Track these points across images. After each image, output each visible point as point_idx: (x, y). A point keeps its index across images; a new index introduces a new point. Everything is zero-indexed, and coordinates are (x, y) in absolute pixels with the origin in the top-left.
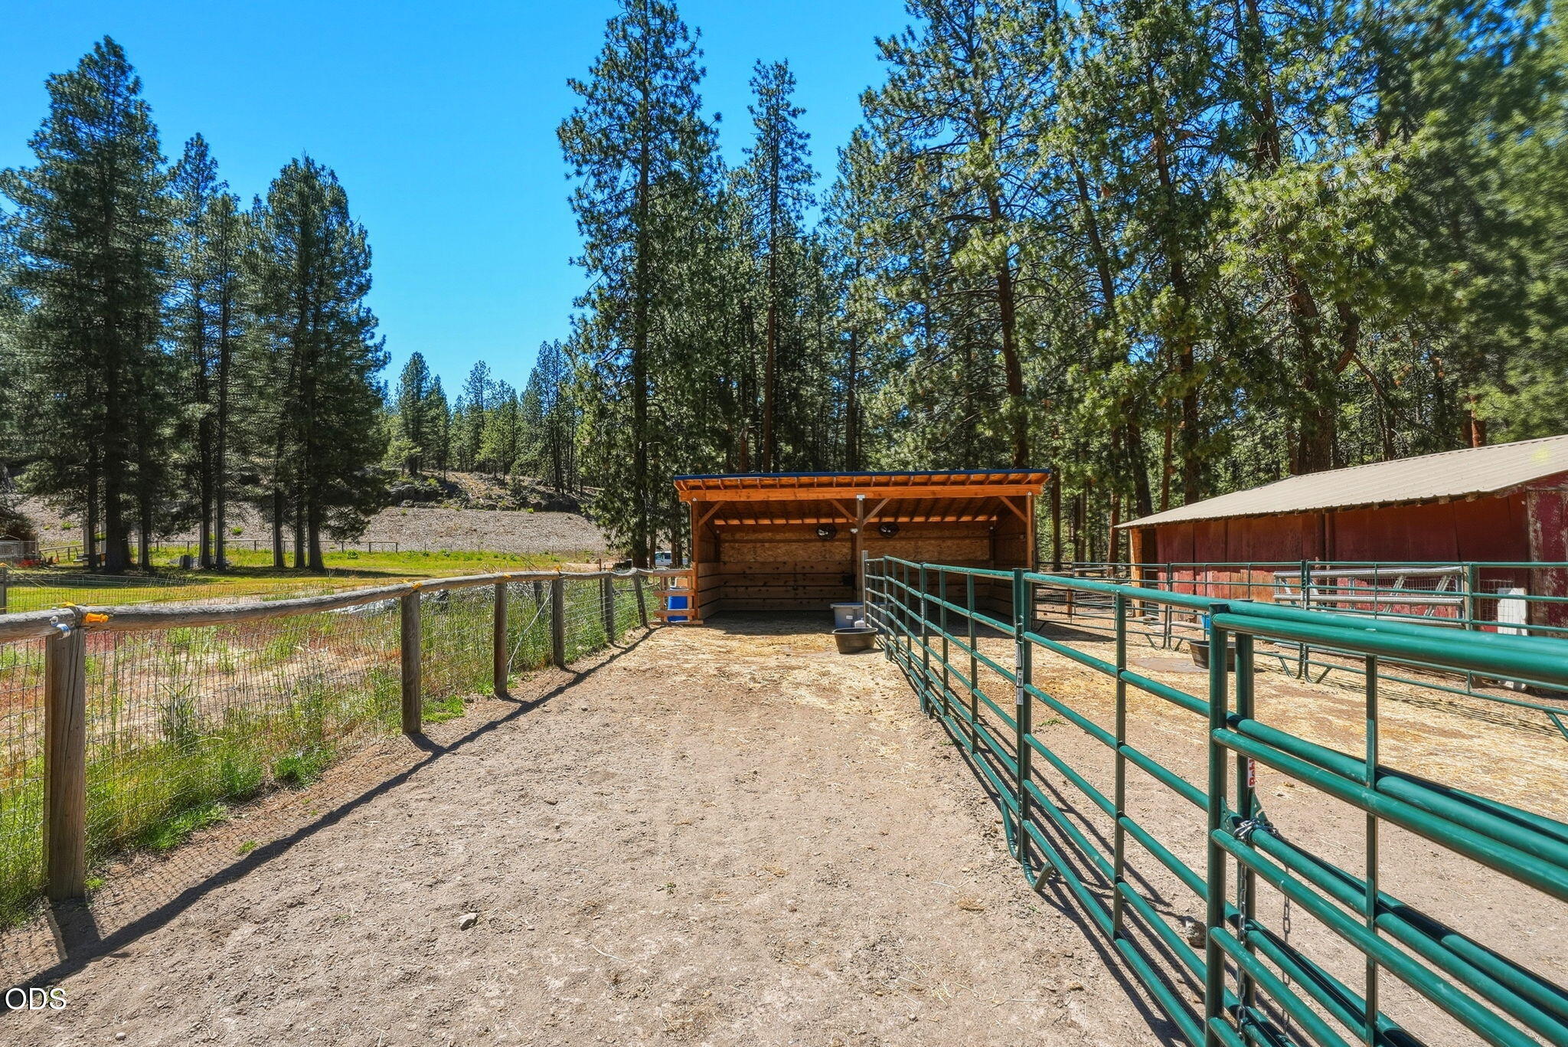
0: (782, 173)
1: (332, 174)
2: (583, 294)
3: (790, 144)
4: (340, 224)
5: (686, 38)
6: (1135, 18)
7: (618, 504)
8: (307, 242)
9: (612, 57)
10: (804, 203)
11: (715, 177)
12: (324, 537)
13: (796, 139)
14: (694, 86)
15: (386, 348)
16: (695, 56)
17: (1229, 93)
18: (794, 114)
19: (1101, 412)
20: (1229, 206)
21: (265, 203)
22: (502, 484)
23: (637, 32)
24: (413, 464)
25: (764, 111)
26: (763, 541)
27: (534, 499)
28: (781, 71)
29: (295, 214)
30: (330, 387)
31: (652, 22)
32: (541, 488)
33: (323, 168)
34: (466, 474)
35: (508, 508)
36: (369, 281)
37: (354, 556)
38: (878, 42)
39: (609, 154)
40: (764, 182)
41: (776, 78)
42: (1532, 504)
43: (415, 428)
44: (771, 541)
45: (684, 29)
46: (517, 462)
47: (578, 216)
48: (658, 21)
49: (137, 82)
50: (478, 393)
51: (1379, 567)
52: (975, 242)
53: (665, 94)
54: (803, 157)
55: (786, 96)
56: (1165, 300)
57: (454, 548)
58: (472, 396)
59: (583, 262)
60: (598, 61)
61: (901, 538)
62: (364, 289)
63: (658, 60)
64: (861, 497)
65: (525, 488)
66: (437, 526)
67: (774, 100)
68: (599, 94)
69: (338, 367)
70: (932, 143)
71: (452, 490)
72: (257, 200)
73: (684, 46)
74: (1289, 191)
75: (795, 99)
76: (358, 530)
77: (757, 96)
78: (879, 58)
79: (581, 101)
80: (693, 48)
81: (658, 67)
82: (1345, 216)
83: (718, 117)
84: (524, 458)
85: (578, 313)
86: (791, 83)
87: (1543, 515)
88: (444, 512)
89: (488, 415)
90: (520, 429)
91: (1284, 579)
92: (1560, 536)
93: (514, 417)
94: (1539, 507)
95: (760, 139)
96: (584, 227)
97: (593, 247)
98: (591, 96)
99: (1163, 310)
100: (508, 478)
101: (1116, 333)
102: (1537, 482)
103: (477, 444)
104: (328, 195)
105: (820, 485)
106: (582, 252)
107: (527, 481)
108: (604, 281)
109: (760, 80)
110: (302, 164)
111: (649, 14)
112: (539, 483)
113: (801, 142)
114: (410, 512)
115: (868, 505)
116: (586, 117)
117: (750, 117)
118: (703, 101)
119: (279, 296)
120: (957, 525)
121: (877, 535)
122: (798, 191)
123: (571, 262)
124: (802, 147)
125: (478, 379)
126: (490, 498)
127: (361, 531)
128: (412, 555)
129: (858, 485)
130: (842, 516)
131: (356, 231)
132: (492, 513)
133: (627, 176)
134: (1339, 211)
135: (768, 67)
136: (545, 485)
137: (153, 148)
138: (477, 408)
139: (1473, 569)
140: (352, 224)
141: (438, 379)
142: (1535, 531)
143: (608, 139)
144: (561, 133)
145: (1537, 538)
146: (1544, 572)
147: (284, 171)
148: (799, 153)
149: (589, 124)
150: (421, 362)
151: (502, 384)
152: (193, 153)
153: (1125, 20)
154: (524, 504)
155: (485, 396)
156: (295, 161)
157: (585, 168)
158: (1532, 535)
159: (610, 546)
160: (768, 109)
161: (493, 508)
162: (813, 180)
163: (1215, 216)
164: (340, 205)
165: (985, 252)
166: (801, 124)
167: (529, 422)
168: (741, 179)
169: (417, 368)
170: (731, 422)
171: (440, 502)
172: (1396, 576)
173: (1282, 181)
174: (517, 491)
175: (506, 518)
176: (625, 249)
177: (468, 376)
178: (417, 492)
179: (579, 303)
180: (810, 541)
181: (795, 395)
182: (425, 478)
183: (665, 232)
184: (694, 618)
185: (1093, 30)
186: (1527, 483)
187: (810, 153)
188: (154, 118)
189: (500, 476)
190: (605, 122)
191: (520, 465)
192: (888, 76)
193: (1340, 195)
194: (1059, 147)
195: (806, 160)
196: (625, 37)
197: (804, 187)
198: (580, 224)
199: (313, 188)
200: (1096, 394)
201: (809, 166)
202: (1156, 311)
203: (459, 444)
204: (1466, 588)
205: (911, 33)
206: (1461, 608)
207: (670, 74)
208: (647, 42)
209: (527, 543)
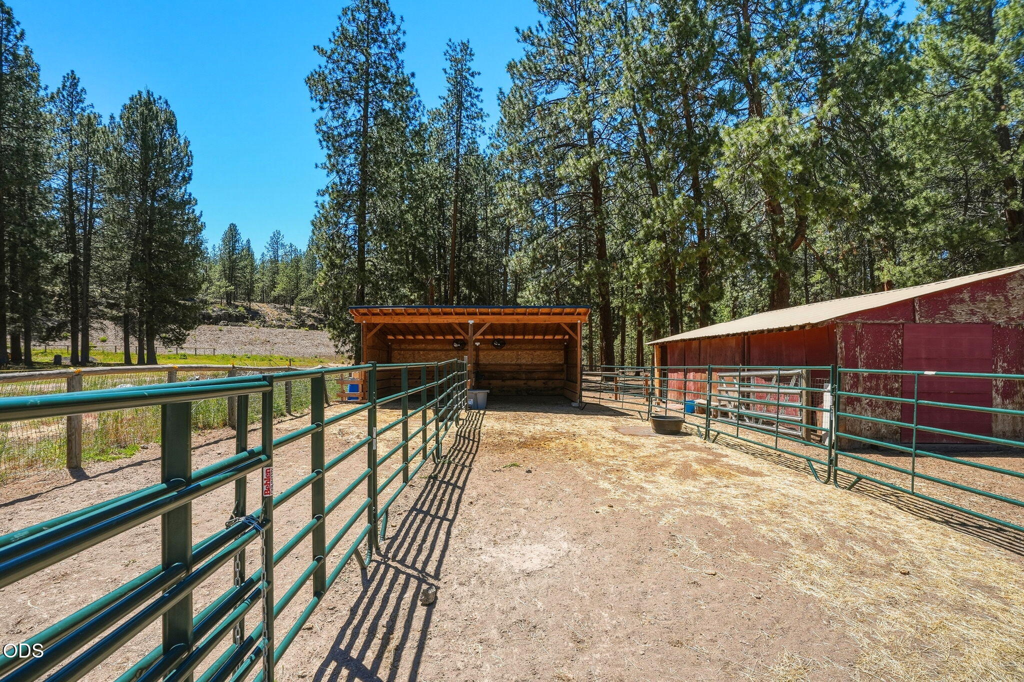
0: (464, 113)
1: (166, 102)
2: (324, 188)
3: (470, 94)
4: (171, 136)
5: (393, 22)
6: (670, 22)
7: (342, 325)
8: (147, 146)
9: (344, 32)
10: (478, 133)
11: (417, 114)
12: (158, 344)
13: (473, 91)
14: (398, 54)
15: (202, 219)
16: (400, 35)
17: (727, 72)
18: (472, 75)
19: (644, 271)
20: (721, 143)
21: (118, 119)
22: (289, 311)
23: (362, 17)
24: (230, 297)
25: (453, 72)
26: (419, 350)
27: (309, 322)
28: (465, 47)
29: (137, 127)
30: (162, 244)
31: (372, 10)
32: (315, 315)
33: (160, 98)
34: (265, 305)
35: (292, 327)
36: (190, 175)
37: (184, 357)
38: (518, 31)
39: (342, 96)
40: (452, 118)
41: (461, 51)
42: (839, 331)
43: (230, 273)
44: (424, 350)
45: (393, 16)
46: (299, 297)
47: (320, 136)
48: (376, 11)
49: (22, 34)
50: (276, 252)
51: (780, 370)
52: (570, 160)
53: (379, 58)
54: (478, 103)
55: (468, 63)
56: (681, 201)
57: (254, 353)
58: (271, 253)
59: (324, 167)
60: (334, 34)
61: (507, 350)
62: (187, 180)
63: (375, 36)
64: (471, 322)
65: (304, 314)
66: (243, 338)
67: (460, 66)
68: (335, 56)
69: (168, 231)
70: (550, 97)
71: (255, 315)
72: (112, 117)
73: (393, 28)
74: (752, 135)
75: (474, 66)
76: (181, 340)
77: (449, 63)
78: (518, 41)
79: (323, 61)
80: (399, 29)
81: (375, 41)
82: (784, 152)
83: (413, 75)
84: (303, 295)
85: (320, 199)
86: (471, 55)
87: (845, 339)
88: (247, 328)
89: (281, 265)
90: (301, 275)
91: (722, 377)
92: (855, 351)
93: (298, 268)
94: (843, 333)
95: (449, 90)
96: (324, 143)
97: (329, 156)
98: (329, 57)
99: (680, 207)
100: (293, 308)
101: (654, 221)
102: (842, 318)
103: (273, 285)
104: (162, 117)
105: (445, 314)
106: (325, 160)
107: (306, 310)
108: (337, 180)
109: (450, 52)
110: (144, 95)
111: (371, 6)
112: (314, 312)
113: (476, 93)
114: (225, 328)
115: (477, 327)
116: (327, 72)
117: (444, 76)
118: (405, 64)
119: (125, 183)
120: (544, 341)
121: (491, 347)
122: (475, 125)
123: (317, 166)
124: (477, 97)
125: (276, 241)
126: (280, 320)
127: (184, 341)
128: (224, 357)
129: (469, 314)
130: (460, 334)
131: (182, 142)
132: (280, 330)
133: (353, 112)
134: (781, 148)
135: (456, 44)
136: (318, 313)
137: (34, 78)
138: (275, 261)
139: (807, 371)
140: (179, 136)
141: (248, 241)
142: (841, 348)
143: (340, 85)
144: (308, 80)
145: (842, 352)
146: (846, 374)
147: (132, 99)
148: (475, 101)
149: (329, 76)
150: (235, 230)
151: (291, 246)
152: (68, 84)
153: (663, 23)
154: (303, 325)
155: (280, 254)
156: (140, 93)
157: (326, 105)
158: (839, 351)
159: (337, 352)
160: (456, 71)
161: (282, 327)
162: (484, 118)
163: (712, 148)
164: (171, 124)
165: (576, 168)
166: (477, 82)
167: (308, 271)
168: (436, 116)
169: (232, 234)
170: (427, 273)
171: (246, 322)
172: (773, 376)
173: (749, 129)
174: (299, 316)
175: (291, 333)
176: (351, 158)
177: (269, 240)
178: (230, 315)
179: (321, 193)
180: (450, 350)
181: (470, 258)
182: (237, 307)
183: (378, 148)
184: (363, 398)
185: (644, 28)
186: (837, 318)
187: (482, 101)
188: (36, 58)
189: (287, 306)
190: (339, 75)
191: (302, 300)
192: (524, 53)
193: (782, 138)
194: (621, 101)
195: (480, 105)
196: (354, 20)
197: (478, 122)
198: (321, 141)
199: (150, 110)
200: (640, 260)
201: (481, 110)
202: (676, 207)
203: (261, 285)
204: (803, 383)
205: (541, 25)
206: (801, 395)
207: (383, 45)
208: (368, 23)
209: (303, 350)
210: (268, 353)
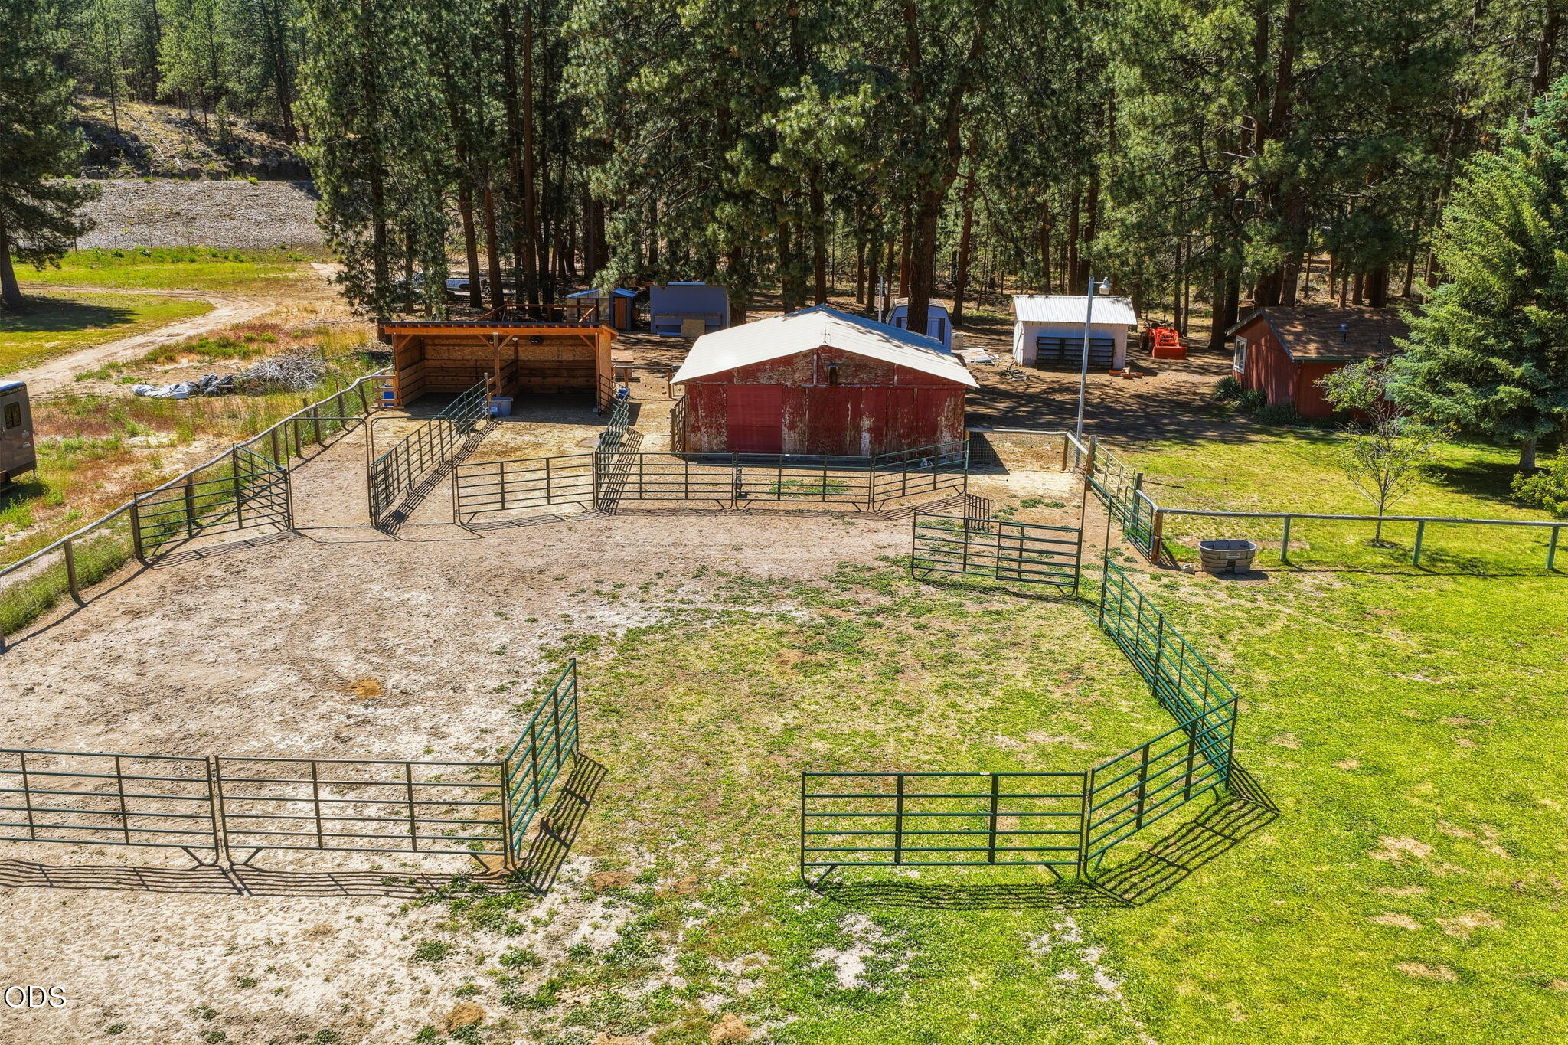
26: (454, 345)
27: (254, 158)
35: (218, 175)
44: (459, 345)
57: (154, 242)
64: (495, 334)
121: (528, 343)
126: (190, 156)
132: (196, 183)
161: (196, 174)
174: (227, 143)
175: (219, 190)
180: (486, 346)
184: (398, 404)
209: (254, 232)
210: (183, 242)
